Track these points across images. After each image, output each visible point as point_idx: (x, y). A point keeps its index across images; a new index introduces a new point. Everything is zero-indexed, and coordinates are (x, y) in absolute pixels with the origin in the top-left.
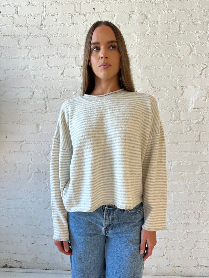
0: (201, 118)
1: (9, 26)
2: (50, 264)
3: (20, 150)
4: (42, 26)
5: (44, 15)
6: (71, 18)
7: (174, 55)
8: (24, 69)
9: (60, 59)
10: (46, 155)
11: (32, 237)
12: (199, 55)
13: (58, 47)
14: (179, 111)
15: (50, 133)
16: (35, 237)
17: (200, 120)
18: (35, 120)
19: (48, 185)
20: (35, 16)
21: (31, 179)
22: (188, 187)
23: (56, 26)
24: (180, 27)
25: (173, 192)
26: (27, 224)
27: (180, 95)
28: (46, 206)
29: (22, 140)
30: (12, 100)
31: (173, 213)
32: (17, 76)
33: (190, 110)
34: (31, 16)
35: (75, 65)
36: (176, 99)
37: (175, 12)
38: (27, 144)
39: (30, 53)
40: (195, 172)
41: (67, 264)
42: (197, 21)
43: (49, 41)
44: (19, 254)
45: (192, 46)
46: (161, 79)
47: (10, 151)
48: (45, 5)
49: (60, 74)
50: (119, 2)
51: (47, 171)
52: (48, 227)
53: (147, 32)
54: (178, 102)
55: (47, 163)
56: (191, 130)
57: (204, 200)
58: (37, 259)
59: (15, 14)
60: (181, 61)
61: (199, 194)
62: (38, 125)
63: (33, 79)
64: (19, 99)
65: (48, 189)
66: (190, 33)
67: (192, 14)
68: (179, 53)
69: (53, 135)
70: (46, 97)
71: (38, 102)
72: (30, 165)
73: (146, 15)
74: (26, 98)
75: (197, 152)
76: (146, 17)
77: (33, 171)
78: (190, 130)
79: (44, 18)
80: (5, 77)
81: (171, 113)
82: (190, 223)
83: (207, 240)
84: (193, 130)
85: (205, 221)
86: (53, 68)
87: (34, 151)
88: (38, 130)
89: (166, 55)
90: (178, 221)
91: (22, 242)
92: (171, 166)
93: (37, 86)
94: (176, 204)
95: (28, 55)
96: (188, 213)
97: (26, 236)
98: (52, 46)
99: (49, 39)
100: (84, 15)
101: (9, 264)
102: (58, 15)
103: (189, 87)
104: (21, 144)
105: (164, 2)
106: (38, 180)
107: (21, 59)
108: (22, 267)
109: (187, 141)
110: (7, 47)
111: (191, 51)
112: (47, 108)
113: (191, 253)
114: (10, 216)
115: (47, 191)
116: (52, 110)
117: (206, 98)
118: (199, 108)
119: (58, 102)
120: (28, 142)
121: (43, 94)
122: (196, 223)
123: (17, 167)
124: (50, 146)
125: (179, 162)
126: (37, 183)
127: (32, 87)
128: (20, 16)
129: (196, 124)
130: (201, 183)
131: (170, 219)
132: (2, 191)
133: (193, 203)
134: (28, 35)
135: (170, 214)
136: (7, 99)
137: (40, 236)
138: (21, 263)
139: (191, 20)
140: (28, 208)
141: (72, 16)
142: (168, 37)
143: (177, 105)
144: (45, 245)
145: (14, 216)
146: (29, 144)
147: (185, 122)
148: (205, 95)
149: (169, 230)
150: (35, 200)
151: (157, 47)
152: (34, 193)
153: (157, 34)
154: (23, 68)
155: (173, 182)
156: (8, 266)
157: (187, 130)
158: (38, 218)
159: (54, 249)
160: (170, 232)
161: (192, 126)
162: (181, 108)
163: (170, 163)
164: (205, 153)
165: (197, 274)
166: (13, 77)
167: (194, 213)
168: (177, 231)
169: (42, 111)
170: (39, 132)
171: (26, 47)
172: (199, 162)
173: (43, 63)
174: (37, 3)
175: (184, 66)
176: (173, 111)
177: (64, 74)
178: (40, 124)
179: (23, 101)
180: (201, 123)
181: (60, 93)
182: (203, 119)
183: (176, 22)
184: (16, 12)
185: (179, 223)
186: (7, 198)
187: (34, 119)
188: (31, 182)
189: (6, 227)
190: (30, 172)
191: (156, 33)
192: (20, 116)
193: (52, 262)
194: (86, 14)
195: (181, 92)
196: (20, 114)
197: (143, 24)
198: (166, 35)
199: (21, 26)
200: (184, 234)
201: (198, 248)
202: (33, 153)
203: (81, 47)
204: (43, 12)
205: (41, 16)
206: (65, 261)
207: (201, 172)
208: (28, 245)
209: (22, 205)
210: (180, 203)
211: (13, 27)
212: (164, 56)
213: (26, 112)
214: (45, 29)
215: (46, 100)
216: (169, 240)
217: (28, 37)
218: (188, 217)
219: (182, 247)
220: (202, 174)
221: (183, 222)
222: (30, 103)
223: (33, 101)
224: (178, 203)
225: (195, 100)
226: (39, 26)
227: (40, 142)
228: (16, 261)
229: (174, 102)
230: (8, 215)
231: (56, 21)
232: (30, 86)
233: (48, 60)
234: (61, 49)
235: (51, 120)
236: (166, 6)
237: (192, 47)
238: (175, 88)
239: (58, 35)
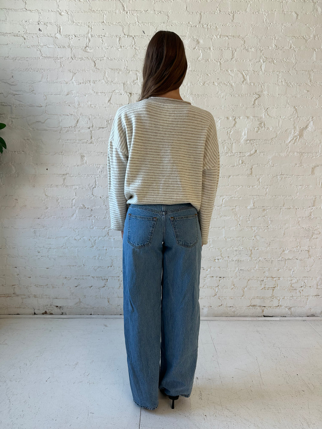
0: (254, 150)
1: (51, 46)
2: (95, 308)
3: (63, 183)
4: (87, 48)
5: (90, 36)
6: (119, 41)
7: (227, 84)
8: (67, 95)
9: (107, 85)
10: (92, 190)
11: (76, 279)
12: (252, 84)
13: (105, 71)
14: (231, 143)
15: (96, 165)
16: (79, 279)
17: (252, 152)
18: (79, 151)
19: (93, 222)
20: (79, 37)
21: (75, 215)
22: (240, 222)
23: (102, 48)
24: (233, 55)
25: (224, 227)
26: (70, 265)
27: (232, 125)
28: (92, 245)
29: (65, 173)
30: (54, 129)
31: (224, 249)
32: (60, 103)
33: (242, 141)
34: (76, 36)
35: (123, 92)
36: (228, 130)
37: (227, 38)
38: (71, 177)
39: (74, 78)
40: (247, 207)
41: (113, 307)
42: (250, 48)
43: (95, 65)
44: (61, 298)
45: (245, 74)
46: (213, 109)
47: (52, 185)
48: (90, 26)
49: (107, 101)
50: (170, 26)
51: (93, 206)
52: (93, 267)
53: (199, 58)
54: (231, 134)
55: (92, 198)
56: (244, 163)
57: (256, 236)
58: (81, 303)
59: (58, 34)
60: (234, 90)
61: (251, 229)
62: (82, 157)
63: (77, 106)
64: (61, 128)
65: (93, 226)
66: (243, 61)
67: (245, 41)
68: (231, 82)
69: (99, 168)
70: (91, 126)
71: (83, 131)
72: (74, 200)
73: (198, 40)
74: (70, 126)
75: (249, 186)
76: (198, 42)
77: (78, 207)
78: (242, 163)
79: (89, 40)
80: (46, 103)
81: (223, 145)
82: (242, 260)
83: (260, 278)
84: (245, 162)
85: (257, 258)
86: (100, 94)
87: (78, 185)
88: (83, 162)
89: (219, 84)
90: (229, 258)
91: (64, 285)
92: (222, 200)
93: (81, 114)
94: (227, 240)
95: (71, 79)
96: (240, 249)
97: (69, 279)
98: (98, 70)
99: (94, 62)
100: (132, 38)
101: (50, 311)
102: (104, 36)
103: (241, 118)
104: (64, 177)
105: (216, 27)
106: (82, 216)
107: (64, 84)
108: (63, 314)
109: (239, 175)
110: (48, 69)
111: (244, 80)
112: (93, 138)
113: (244, 292)
114: (51, 257)
115: (93, 228)
116: (97, 140)
117: (259, 129)
118: (252, 140)
119: (104, 132)
120: (72, 175)
121: (89, 122)
122: (249, 260)
123: (59, 203)
124: (96, 180)
125: (230, 197)
126: (82, 220)
127: (76, 114)
128: (63, 36)
129: (248, 157)
130: (253, 218)
131: (222, 257)
132: (42, 229)
133: (245, 239)
134: (72, 57)
135: (221, 251)
136: (49, 127)
137: (85, 278)
138: (63, 309)
139: (244, 47)
140: (72, 247)
141: (120, 38)
142: (220, 64)
143: (229, 137)
144: (90, 287)
145: (56, 257)
146: (73, 177)
147: (237, 155)
148: (258, 126)
149: (221, 268)
150: (79, 238)
151: (209, 75)
152: (79, 230)
153: (209, 61)
154: (66, 93)
155: (225, 218)
156: (48, 313)
157: (239, 163)
158: (83, 258)
159: (100, 291)
160: (222, 270)
161: (244, 158)
162: (234, 140)
163: (222, 197)
164: (257, 187)
165: (250, 314)
166: (55, 104)
167: (246, 249)
168: (229, 268)
169: (87, 141)
170: (83, 164)
171: (70, 71)
172: (251, 196)
173: (89, 89)
174: (82, 23)
175: (237, 95)
176: (225, 143)
177: (111, 101)
178: (85, 155)
179: (66, 130)
180: (253, 155)
181: (107, 122)
182: (256, 151)
183: (229, 49)
184: (59, 32)
185: (231, 260)
186: (47, 237)
187: (78, 149)
188: (76, 218)
189: (46, 269)
190: (74, 208)
191: (208, 59)
192: (63, 146)
193: (97, 306)
194: (135, 37)
195: (234, 122)
196: (63, 144)
197: (195, 50)
198: (219, 62)
199: (64, 47)
200: (235, 272)
201: (250, 287)
202: (77, 187)
203: (129, 72)
204: (88, 33)
205: (87, 37)
206: (111, 305)
207: (253, 207)
208: (70, 288)
209: (65, 244)
210: (232, 239)
211: (56, 47)
212: (217, 85)
213: (70, 142)
214: (91, 51)
215: (91, 129)
216: (221, 278)
217: (72, 59)
218: (240, 254)
219: (234, 286)
220: (254, 209)
221: (235, 259)
222: (74, 133)
223: (77, 130)
224: (230, 239)
225: (248, 131)
226: (84, 48)
227: (85, 175)
228: (57, 306)
229: (227, 133)
230: (48, 256)
231: (102, 44)
232: (74, 114)
233: (94, 86)
234: (107, 74)
235: (96, 151)
236: (219, 32)
237: (245, 76)
238: (228, 118)
239: (105, 58)
